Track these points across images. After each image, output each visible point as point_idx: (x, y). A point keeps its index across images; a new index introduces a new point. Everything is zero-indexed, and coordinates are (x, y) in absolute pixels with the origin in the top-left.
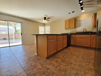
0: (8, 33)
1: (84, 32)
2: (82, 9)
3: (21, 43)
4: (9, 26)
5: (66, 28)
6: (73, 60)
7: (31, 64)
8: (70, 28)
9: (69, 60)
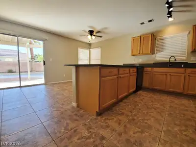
0: (19, 61)
1: (170, 63)
2: (171, 16)
3: (42, 81)
4: (20, 46)
5: (134, 53)
6: (152, 119)
7: (65, 125)
8: (143, 54)
9: (144, 119)
